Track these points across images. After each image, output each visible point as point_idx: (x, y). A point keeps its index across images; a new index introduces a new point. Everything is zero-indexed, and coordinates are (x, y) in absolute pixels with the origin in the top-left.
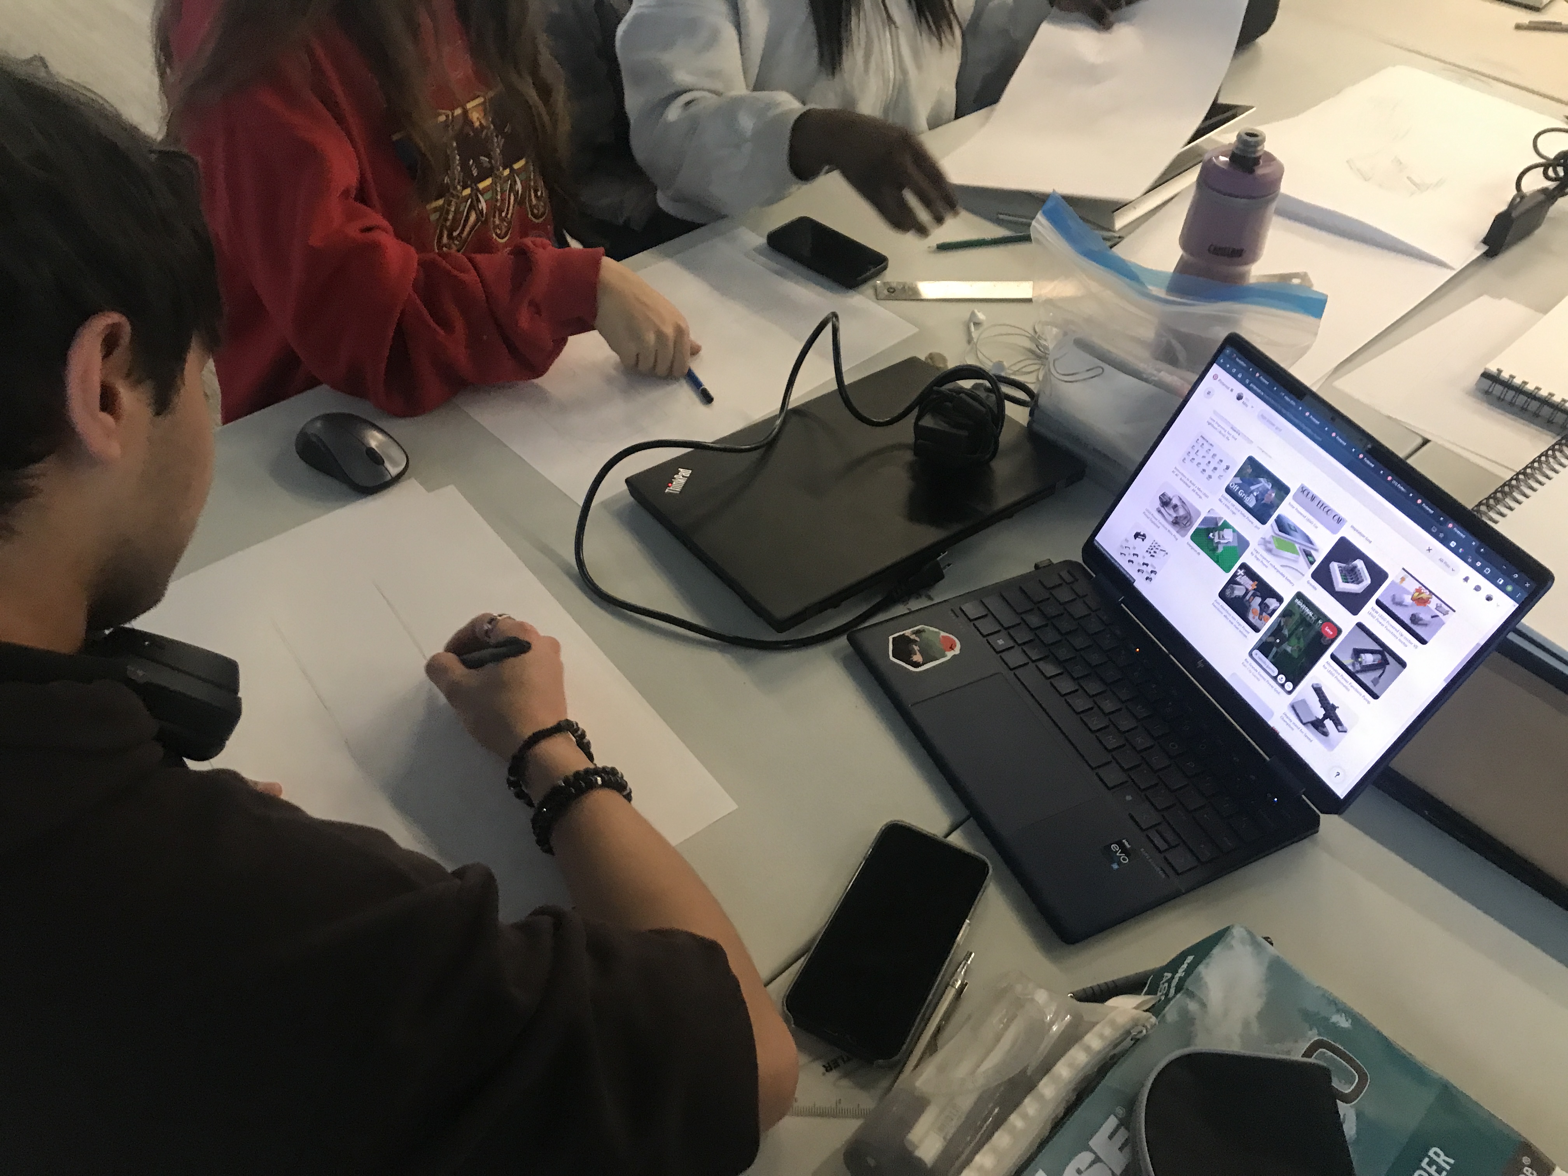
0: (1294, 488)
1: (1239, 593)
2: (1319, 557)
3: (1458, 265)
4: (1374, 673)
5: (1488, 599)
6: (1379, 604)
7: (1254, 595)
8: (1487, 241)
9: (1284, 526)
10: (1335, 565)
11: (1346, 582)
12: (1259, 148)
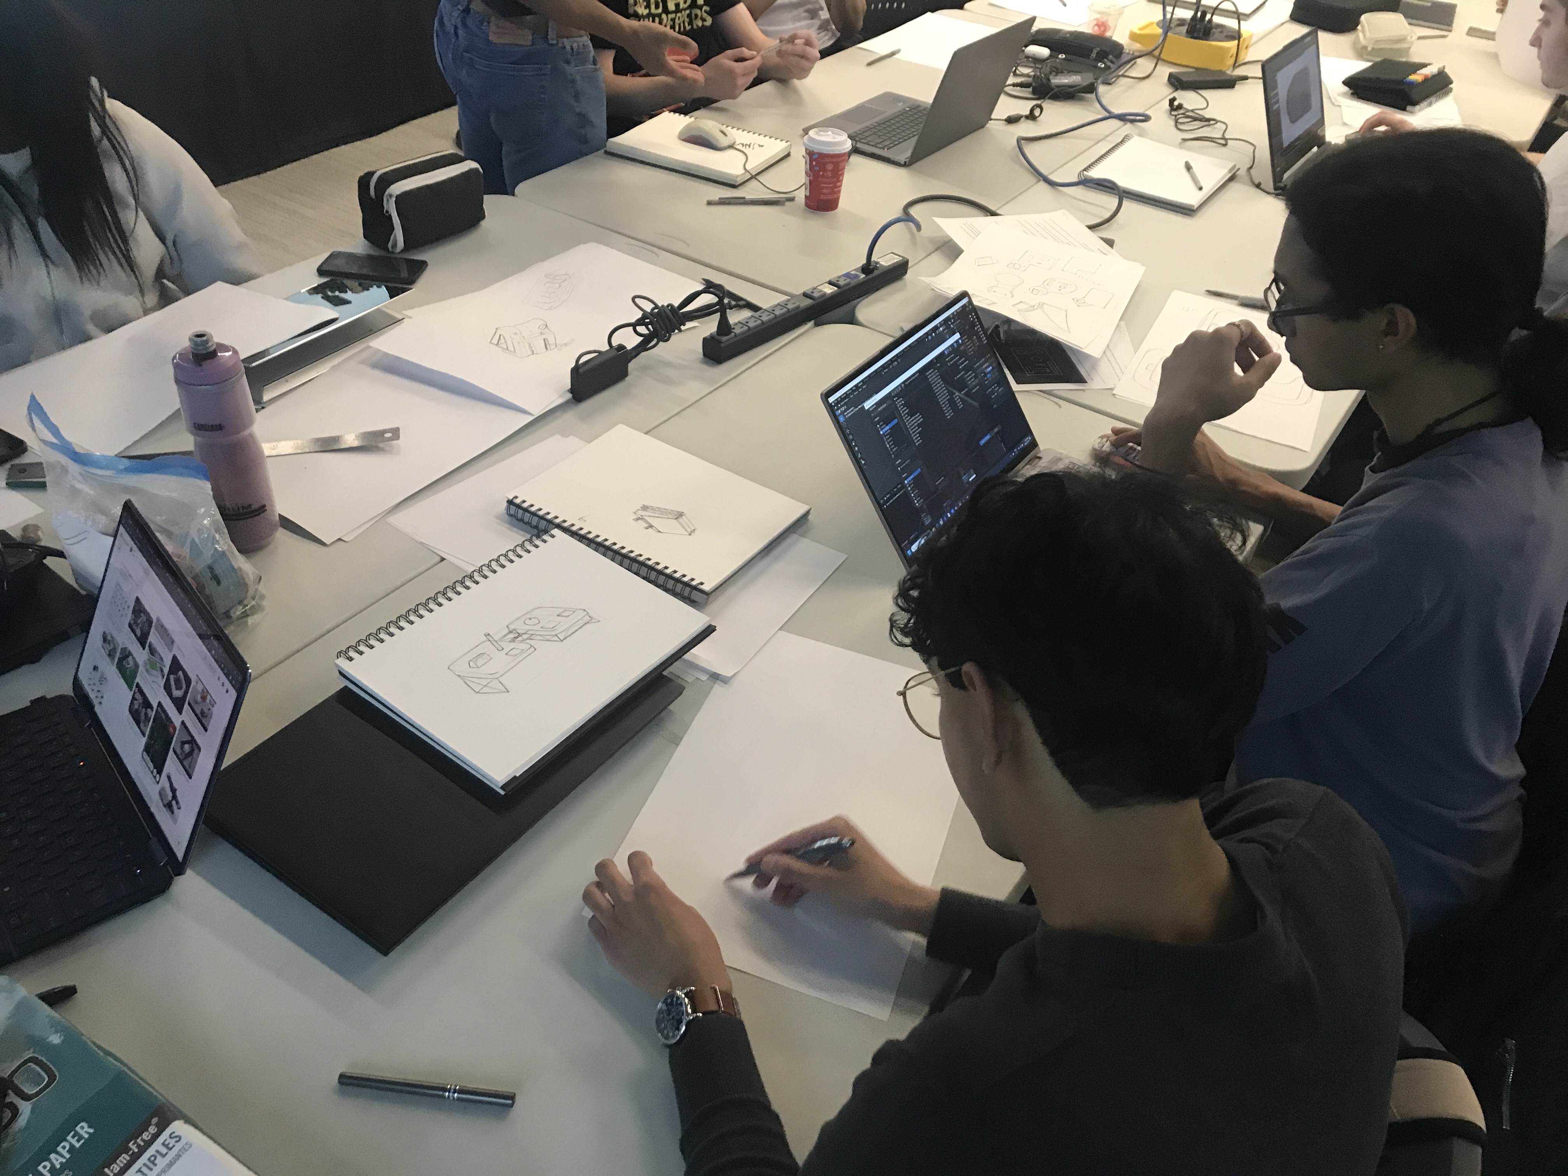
0: (154, 620)
1: (136, 707)
2: (166, 671)
3: (537, 412)
4: (189, 759)
5: (227, 692)
6: (189, 704)
7: (142, 708)
8: (572, 391)
9: (152, 651)
10: (172, 677)
11: (176, 689)
12: (210, 344)
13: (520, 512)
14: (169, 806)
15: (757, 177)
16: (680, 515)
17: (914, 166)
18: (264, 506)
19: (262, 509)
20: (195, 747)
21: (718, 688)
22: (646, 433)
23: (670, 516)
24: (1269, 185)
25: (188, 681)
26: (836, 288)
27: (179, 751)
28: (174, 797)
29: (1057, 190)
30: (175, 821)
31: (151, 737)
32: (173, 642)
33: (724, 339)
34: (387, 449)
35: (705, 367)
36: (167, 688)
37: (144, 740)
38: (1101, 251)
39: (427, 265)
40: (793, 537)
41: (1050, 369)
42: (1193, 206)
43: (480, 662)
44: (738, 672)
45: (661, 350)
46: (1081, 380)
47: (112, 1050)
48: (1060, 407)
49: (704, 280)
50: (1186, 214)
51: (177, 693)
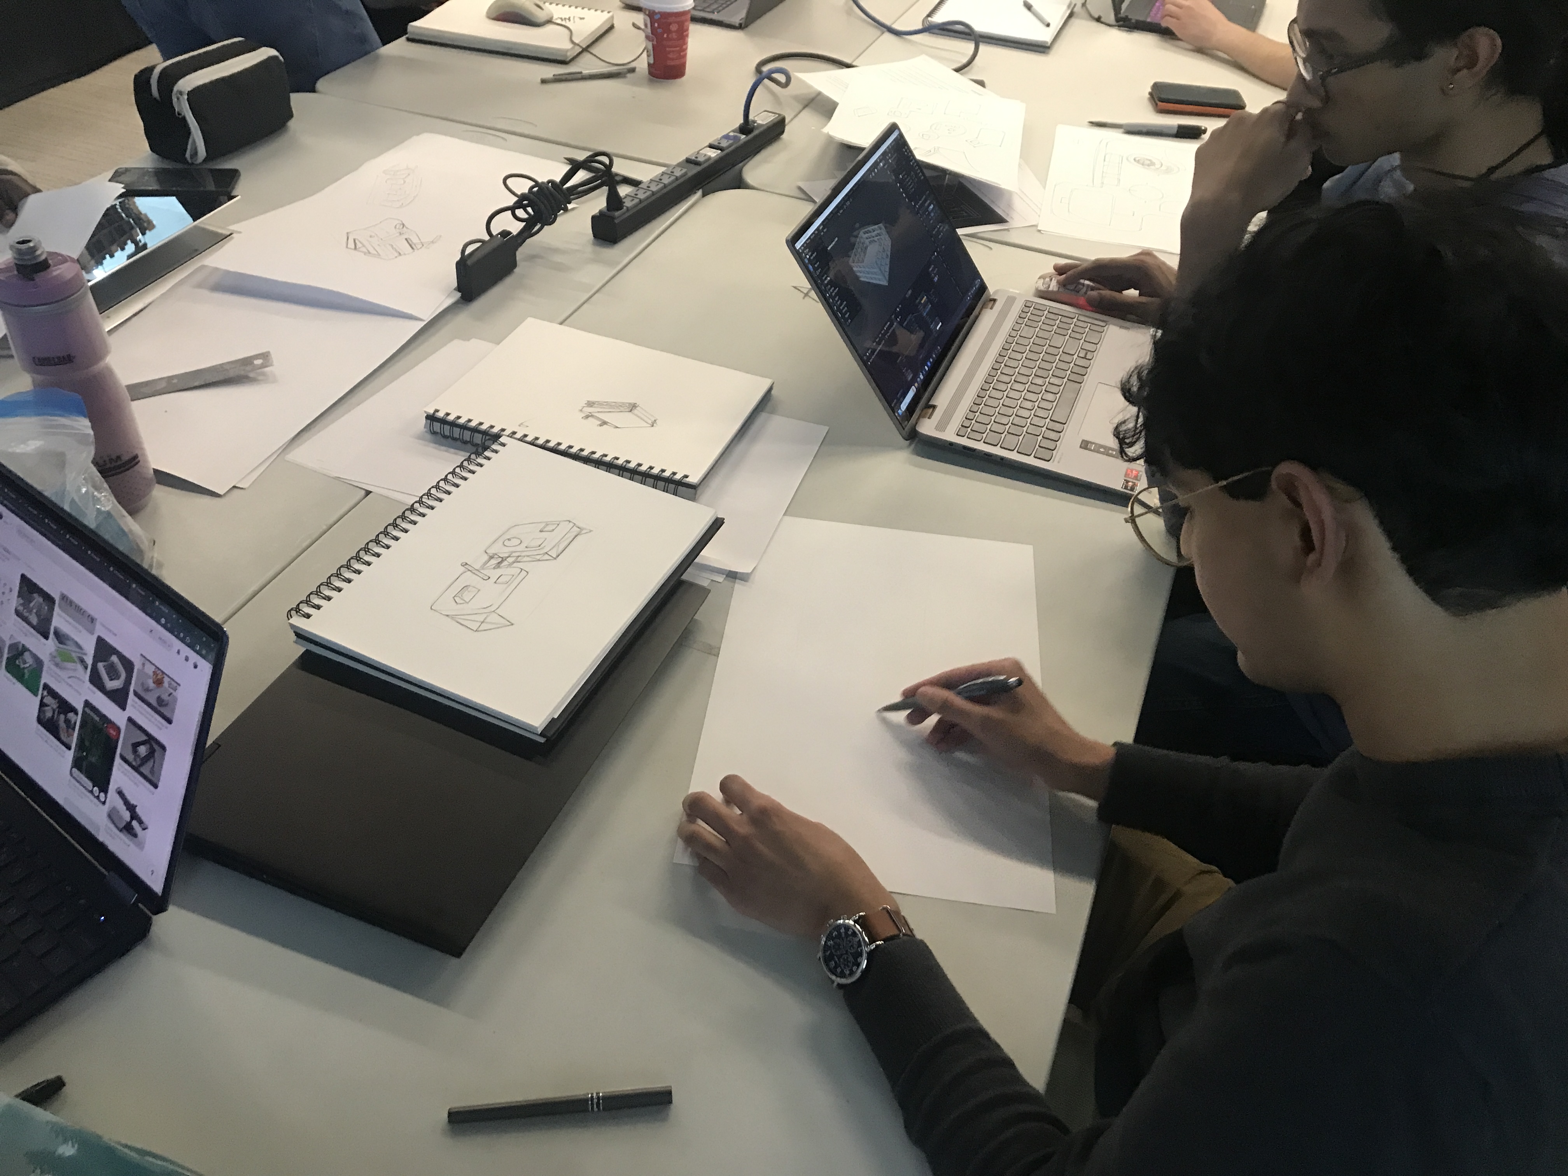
0: (57, 598)
1: (49, 714)
2: (89, 661)
3: (428, 316)
4: (150, 764)
5: (196, 667)
6: (136, 694)
7: (59, 713)
8: (459, 288)
9: (60, 637)
10: (100, 666)
11: (111, 680)
12: (38, 252)
13: (447, 428)
14: (128, 829)
15: (589, 49)
16: (633, 407)
17: (752, 27)
18: (136, 457)
19: (134, 460)
20: (156, 747)
21: (738, 586)
22: (561, 324)
23: (622, 409)
24: (1111, 18)
25: (129, 665)
26: (720, 151)
27: (130, 757)
28: (134, 816)
29: (903, 38)
30: (141, 846)
31: (81, 746)
32: (93, 620)
33: (617, 214)
34: (260, 378)
35: (598, 249)
36: (96, 680)
37: (70, 755)
38: (975, 92)
39: (240, 175)
40: (763, 416)
41: (966, 212)
42: (1047, 42)
43: (467, 596)
44: (755, 568)
45: (547, 236)
46: (1001, 220)
47: (147, 1148)
48: (991, 249)
49: (566, 159)
50: (1040, 52)
51: (112, 685)
